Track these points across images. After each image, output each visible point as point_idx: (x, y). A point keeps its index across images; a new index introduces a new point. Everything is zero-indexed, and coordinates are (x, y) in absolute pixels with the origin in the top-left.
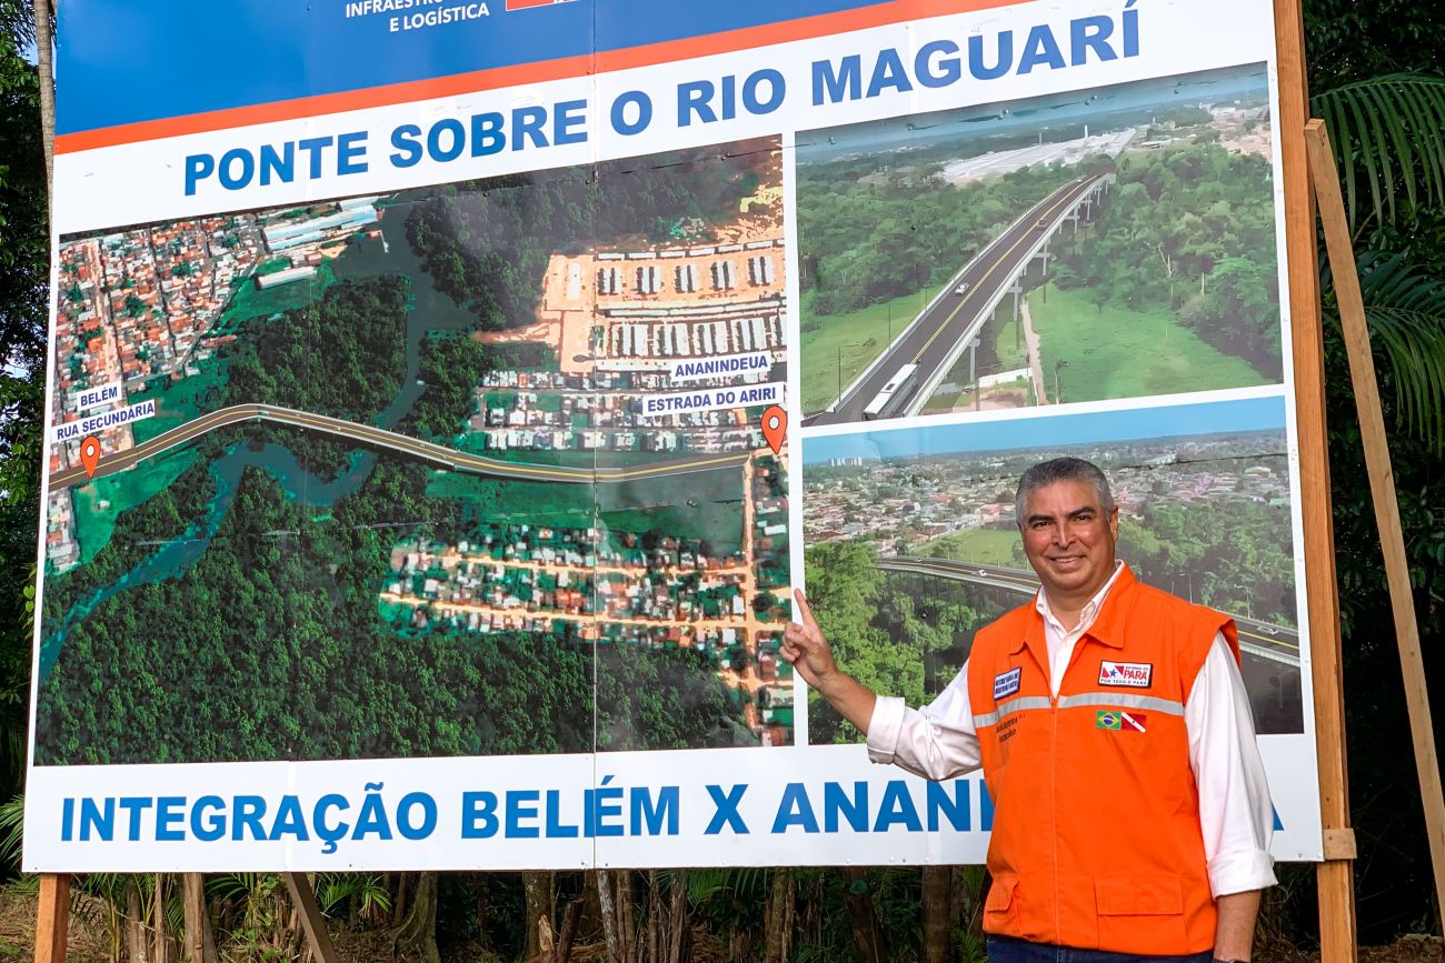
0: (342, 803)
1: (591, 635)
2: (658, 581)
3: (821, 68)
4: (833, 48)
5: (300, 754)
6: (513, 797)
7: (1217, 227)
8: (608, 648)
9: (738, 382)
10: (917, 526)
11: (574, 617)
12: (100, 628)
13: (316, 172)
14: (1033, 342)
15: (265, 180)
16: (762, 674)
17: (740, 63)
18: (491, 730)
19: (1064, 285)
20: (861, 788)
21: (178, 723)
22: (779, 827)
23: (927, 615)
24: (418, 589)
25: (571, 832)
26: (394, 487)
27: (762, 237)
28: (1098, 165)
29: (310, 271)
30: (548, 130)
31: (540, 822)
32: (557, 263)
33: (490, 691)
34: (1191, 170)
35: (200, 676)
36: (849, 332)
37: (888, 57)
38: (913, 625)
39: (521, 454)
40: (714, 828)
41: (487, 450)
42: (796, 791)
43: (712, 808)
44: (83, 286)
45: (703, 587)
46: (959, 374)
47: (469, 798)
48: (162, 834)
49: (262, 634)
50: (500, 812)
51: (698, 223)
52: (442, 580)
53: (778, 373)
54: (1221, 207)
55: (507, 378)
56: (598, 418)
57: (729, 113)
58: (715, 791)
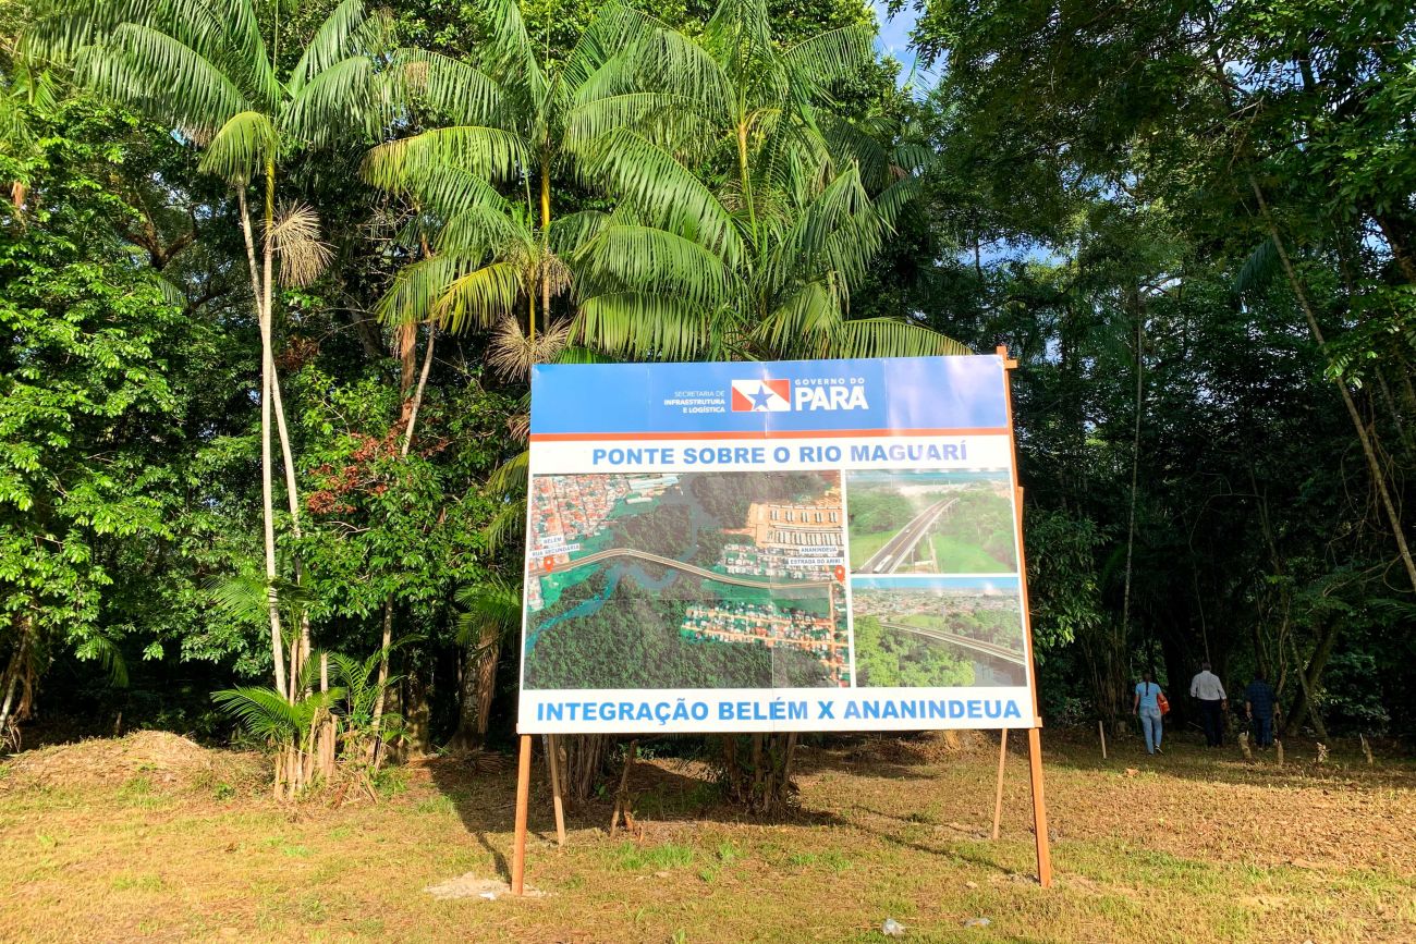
0: (667, 705)
1: (771, 645)
2: (797, 626)
3: (854, 449)
4: (860, 442)
5: (648, 686)
6: (740, 705)
7: (994, 520)
8: (778, 650)
9: (825, 556)
10: (894, 611)
11: (763, 638)
12: (555, 634)
13: (652, 461)
14: (933, 552)
15: (629, 462)
16: (838, 661)
17: (825, 443)
18: (730, 679)
19: (944, 533)
20: (877, 703)
21: (592, 673)
22: (846, 716)
23: (900, 644)
24: (698, 625)
25: (764, 718)
26: (687, 585)
27: (833, 506)
28: (954, 494)
29: (650, 499)
30: (749, 457)
31: (752, 714)
32: (754, 507)
33: (729, 664)
34: (985, 500)
35: (602, 655)
36: (866, 542)
37: (879, 448)
38: (894, 646)
39: (740, 575)
40: (821, 716)
41: (726, 573)
42: (852, 704)
43: (821, 710)
44: (544, 495)
45: (814, 629)
46: (908, 560)
47: (722, 705)
48: (586, 717)
49: (630, 639)
50: (735, 710)
51: (809, 498)
52: (708, 621)
53: (841, 554)
54: (995, 513)
55: (735, 547)
56: (771, 565)
57: (820, 459)
58: (821, 704)
